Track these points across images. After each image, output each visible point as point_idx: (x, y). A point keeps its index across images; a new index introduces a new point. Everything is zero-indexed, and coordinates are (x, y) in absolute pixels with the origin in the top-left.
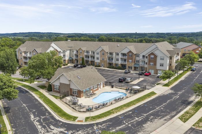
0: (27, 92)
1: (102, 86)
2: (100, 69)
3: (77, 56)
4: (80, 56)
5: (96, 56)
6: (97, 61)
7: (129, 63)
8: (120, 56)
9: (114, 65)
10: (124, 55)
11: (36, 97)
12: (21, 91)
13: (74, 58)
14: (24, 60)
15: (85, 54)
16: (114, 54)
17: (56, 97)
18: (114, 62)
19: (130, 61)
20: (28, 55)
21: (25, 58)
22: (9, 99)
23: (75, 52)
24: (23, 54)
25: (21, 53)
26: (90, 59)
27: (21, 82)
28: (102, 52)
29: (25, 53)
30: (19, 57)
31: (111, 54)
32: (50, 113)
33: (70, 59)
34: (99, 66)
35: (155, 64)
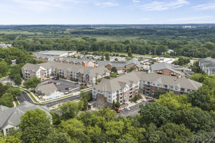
0: (26, 93)
1: (55, 92)
2: (66, 81)
3: (55, 72)
4: (57, 72)
5: (65, 73)
6: (65, 76)
7: (80, 79)
8: (76, 74)
9: (73, 79)
10: (77, 74)
11: (29, 95)
12: (23, 93)
13: (54, 73)
14: (26, 75)
15: (59, 71)
16: (73, 73)
17: (36, 96)
18: (73, 77)
19: (80, 77)
20: (28, 72)
21: (26, 74)
22: (19, 96)
23: (54, 70)
24: (25, 72)
25: (24, 71)
26: (62, 75)
27: (24, 89)
28: (67, 72)
29: (26, 71)
30: (23, 73)
31: (72, 72)
32: (32, 101)
33: (52, 73)
34: (66, 79)
35: (89, 80)
